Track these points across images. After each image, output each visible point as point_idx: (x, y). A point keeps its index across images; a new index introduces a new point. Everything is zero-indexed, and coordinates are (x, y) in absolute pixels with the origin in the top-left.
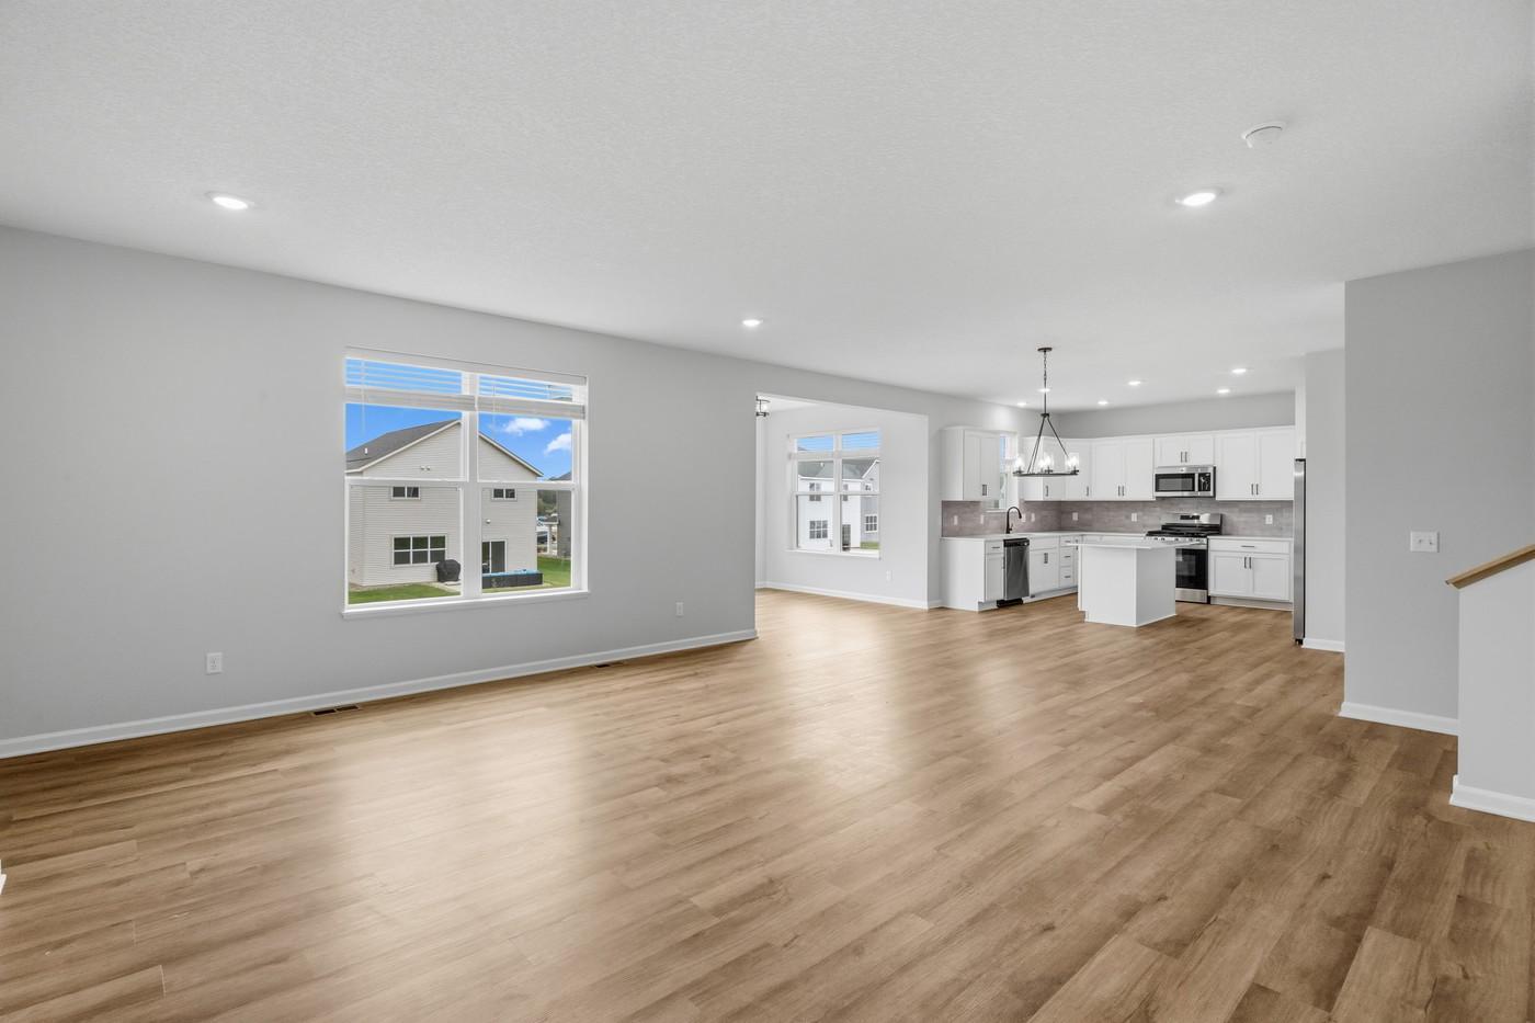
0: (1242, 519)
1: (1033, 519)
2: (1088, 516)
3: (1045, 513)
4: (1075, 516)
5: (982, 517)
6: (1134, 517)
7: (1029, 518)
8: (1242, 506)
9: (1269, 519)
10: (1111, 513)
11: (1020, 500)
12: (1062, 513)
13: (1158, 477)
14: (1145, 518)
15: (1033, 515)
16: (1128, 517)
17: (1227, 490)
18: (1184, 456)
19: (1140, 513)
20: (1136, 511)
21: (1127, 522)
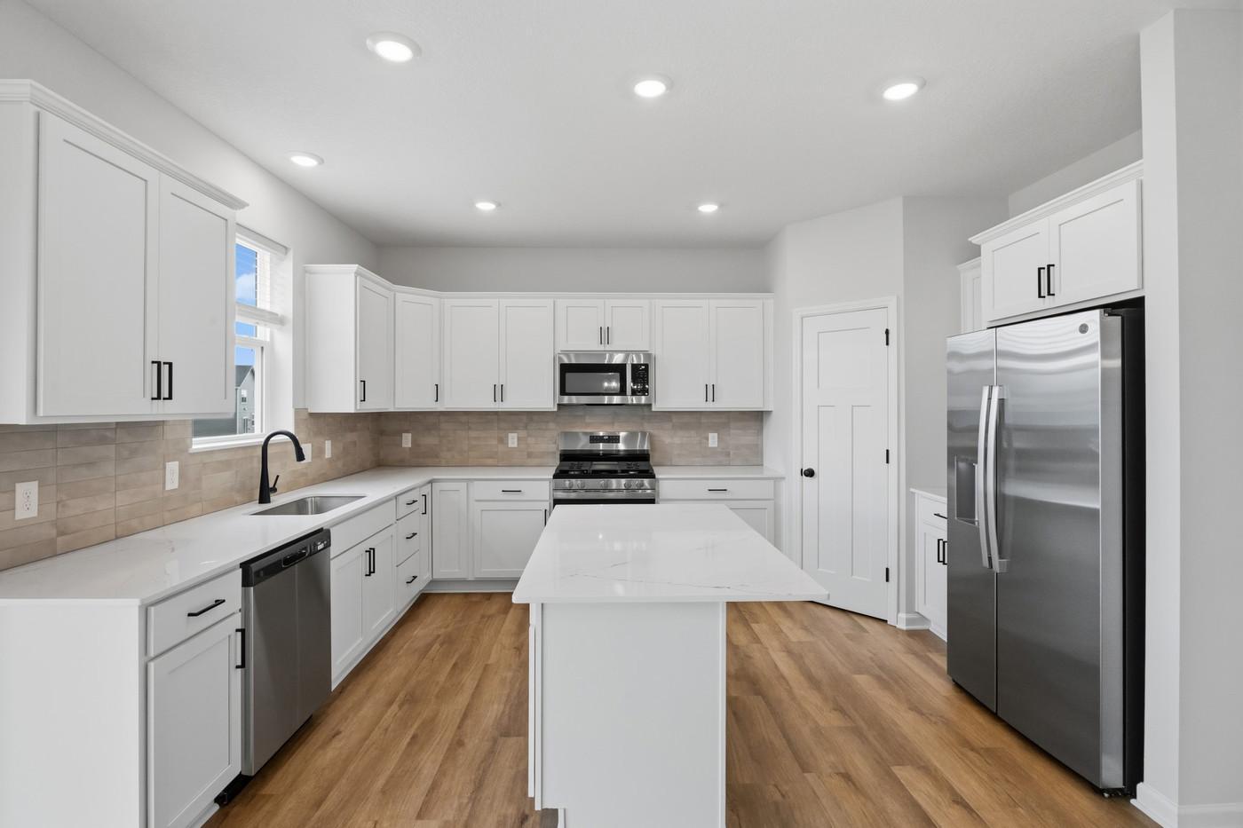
0: (677, 440)
1: (328, 454)
2: (430, 440)
3: (351, 437)
4: (407, 440)
5: (173, 468)
6: (513, 440)
7: (319, 452)
8: (675, 419)
9: (713, 440)
10: (473, 434)
11: (297, 412)
12: (382, 433)
13: (566, 369)
14: (531, 440)
15: (328, 444)
16: (503, 441)
17: (670, 393)
18: (605, 335)
19: (523, 433)
20: (514, 429)
21: (501, 448)
